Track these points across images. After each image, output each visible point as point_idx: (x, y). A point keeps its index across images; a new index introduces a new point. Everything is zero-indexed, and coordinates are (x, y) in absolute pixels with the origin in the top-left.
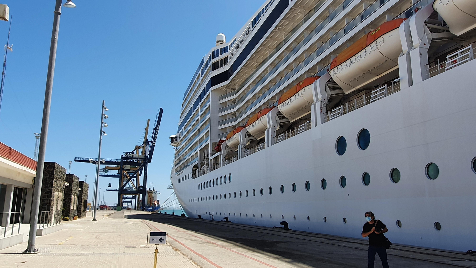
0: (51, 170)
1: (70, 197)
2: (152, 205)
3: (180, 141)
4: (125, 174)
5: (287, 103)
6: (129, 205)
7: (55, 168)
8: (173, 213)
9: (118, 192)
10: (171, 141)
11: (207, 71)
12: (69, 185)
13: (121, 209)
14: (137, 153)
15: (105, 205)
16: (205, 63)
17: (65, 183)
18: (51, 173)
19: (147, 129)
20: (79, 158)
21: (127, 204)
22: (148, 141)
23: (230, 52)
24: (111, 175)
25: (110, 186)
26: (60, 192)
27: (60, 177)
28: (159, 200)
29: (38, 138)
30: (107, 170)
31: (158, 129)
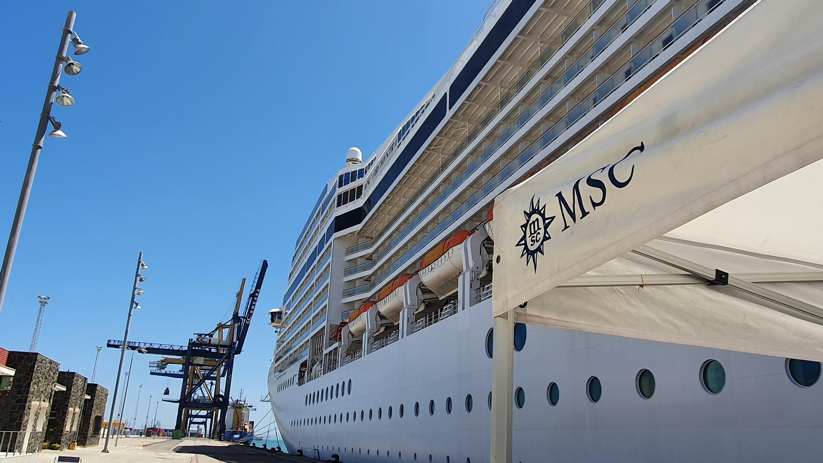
0: (30, 365)
1: (65, 411)
2: (239, 430)
3: (286, 320)
4: (196, 372)
5: (430, 270)
6: (201, 429)
7: (37, 362)
8: (265, 445)
9: (178, 404)
10: (271, 319)
11: (331, 206)
12: (65, 390)
13: (180, 435)
14: (221, 336)
15: (157, 427)
16: (328, 193)
17: (56, 386)
18: (28, 369)
19: (239, 295)
20: (115, 341)
21: (198, 427)
22: (239, 316)
23: (366, 177)
24: (171, 373)
25: (167, 392)
26: (44, 401)
27: (46, 377)
28: (253, 422)
29: (43, 304)
30: (163, 364)
31: (257, 297)
